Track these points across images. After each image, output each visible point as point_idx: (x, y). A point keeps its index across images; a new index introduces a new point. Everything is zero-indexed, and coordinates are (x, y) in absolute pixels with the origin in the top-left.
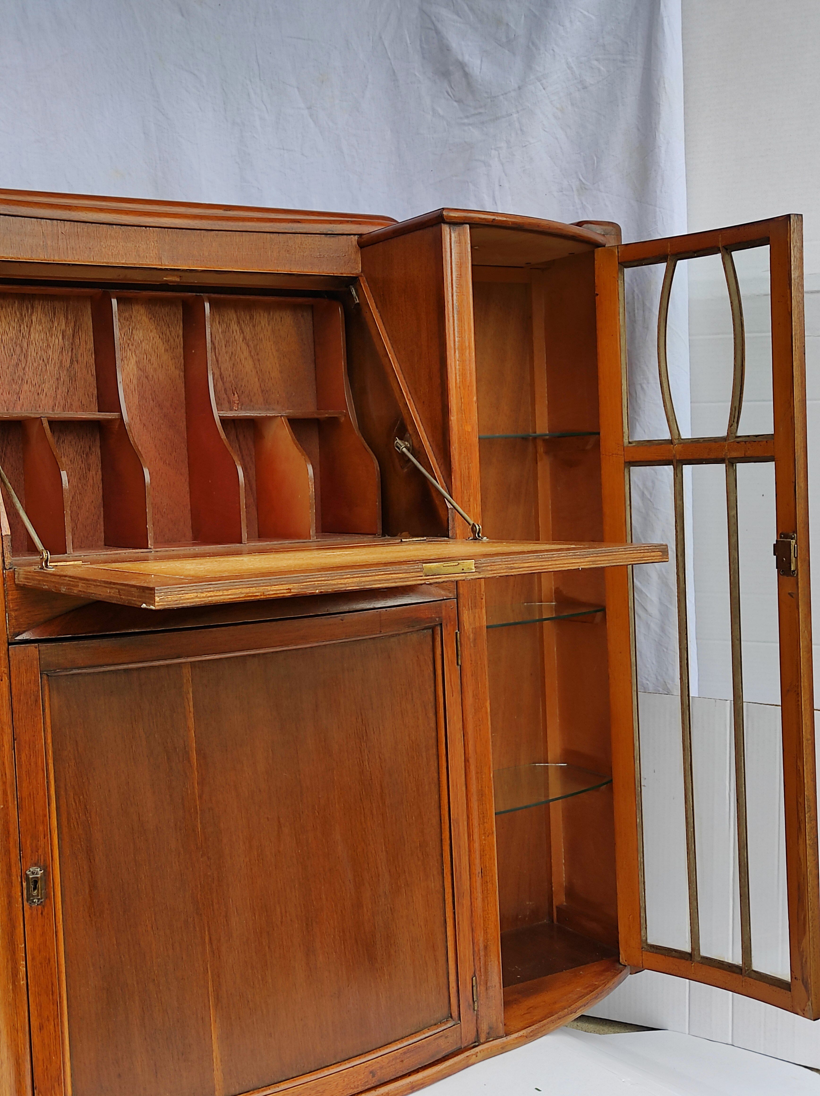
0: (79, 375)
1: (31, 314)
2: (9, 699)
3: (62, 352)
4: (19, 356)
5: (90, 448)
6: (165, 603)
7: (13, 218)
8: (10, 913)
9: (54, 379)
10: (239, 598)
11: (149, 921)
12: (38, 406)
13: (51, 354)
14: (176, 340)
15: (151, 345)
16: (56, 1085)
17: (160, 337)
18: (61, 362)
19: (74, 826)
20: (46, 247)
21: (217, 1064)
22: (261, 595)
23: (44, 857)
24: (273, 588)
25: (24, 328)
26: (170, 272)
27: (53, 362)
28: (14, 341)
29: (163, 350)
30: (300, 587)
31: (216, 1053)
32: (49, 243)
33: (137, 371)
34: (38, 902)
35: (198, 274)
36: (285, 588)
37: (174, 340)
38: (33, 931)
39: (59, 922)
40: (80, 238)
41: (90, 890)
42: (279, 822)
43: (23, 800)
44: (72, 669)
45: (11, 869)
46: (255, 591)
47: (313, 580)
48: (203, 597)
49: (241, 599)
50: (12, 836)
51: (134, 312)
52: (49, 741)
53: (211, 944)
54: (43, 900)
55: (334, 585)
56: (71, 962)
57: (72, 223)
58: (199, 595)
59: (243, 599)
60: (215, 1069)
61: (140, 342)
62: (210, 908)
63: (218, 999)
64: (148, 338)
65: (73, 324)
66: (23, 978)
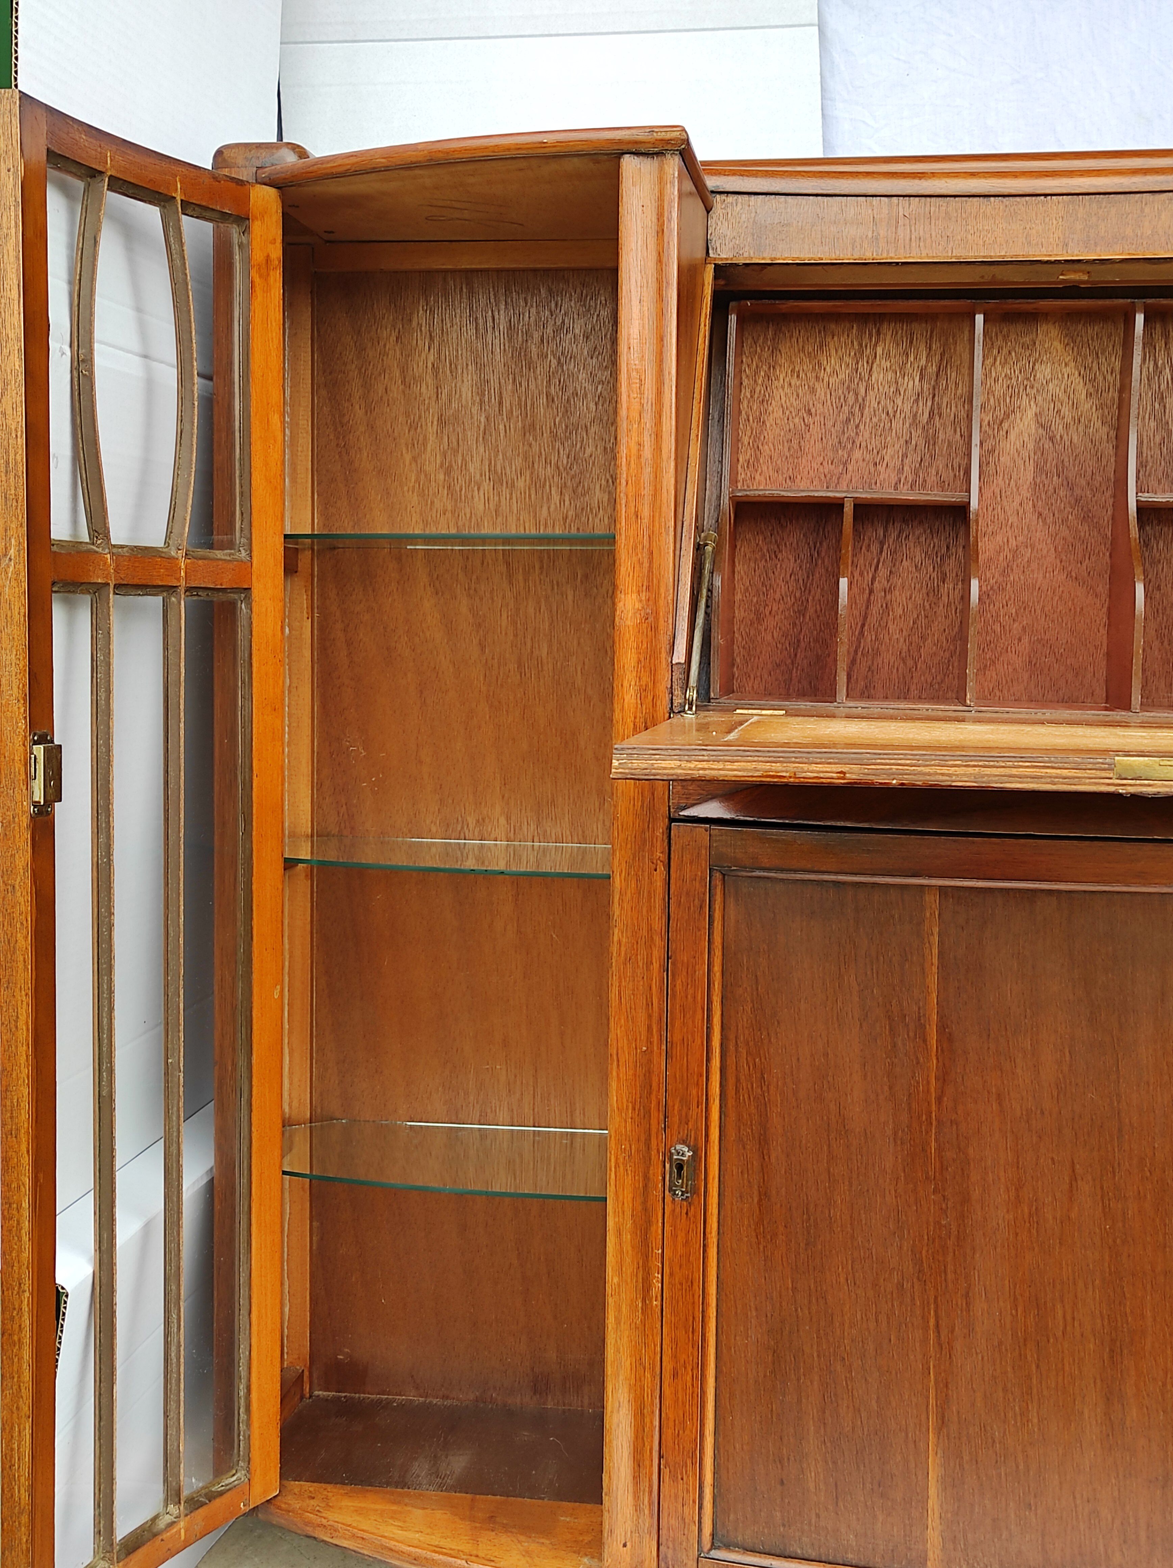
0: (941, 436)
1: (876, 345)
2: (664, 899)
3: (917, 401)
4: (852, 408)
5: (948, 548)
6: (627, 771)
7: (828, 198)
8: (645, 1202)
9: (902, 441)
10: (752, 776)
11: (843, 1268)
12: (873, 482)
13: (900, 404)
14: (1109, 377)
15: (1063, 388)
16: (689, 1462)
17: (1080, 374)
18: (915, 415)
19: (744, 1099)
20: (877, 239)
21: (934, 1521)
22: (790, 777)
23: (696, 1133)
24: (813, 767)
25: (863, 367)
26: (1067, 266)
27: (903, 416)
28: (846, 385)
29: (1083, 396)
30: (861, 772)
31: (933, 1502)
32: (882, 233)
33: (1036, 430)
34: (682, 1195)
35: (1117, 266)
36: (834, 770)
37: (1105, 378)
38: (674, 1236)
39: (711, 1233)
40: (933, 222)
41: (760, 1200)
42: (1074, 1171)
43: (674, 1045)
44: (753, 869)
45: (650, 1140)
46: (780, 768)
47: (888, 761)
48: (690, 769)
49: (754, 779)
50: (654, 1093)
51: (1040, 336)
52: (717, 968)
53: (939, 1332)
54: (689, 1195)
55: (929, 774)
56: (726, 1295)
57: (923, 199)
58: (684, 764)
59: (759, 779)
60: (930, 1527)
61: (1045, 383)
62: (941, 1277)
63: (943, 1422)
64: (1060, 376)
65: (938, 357)
66: (656, 1297)
